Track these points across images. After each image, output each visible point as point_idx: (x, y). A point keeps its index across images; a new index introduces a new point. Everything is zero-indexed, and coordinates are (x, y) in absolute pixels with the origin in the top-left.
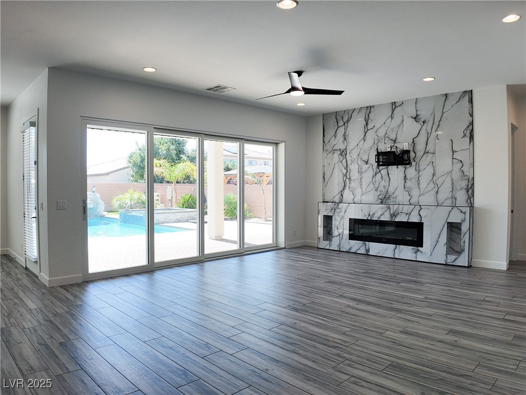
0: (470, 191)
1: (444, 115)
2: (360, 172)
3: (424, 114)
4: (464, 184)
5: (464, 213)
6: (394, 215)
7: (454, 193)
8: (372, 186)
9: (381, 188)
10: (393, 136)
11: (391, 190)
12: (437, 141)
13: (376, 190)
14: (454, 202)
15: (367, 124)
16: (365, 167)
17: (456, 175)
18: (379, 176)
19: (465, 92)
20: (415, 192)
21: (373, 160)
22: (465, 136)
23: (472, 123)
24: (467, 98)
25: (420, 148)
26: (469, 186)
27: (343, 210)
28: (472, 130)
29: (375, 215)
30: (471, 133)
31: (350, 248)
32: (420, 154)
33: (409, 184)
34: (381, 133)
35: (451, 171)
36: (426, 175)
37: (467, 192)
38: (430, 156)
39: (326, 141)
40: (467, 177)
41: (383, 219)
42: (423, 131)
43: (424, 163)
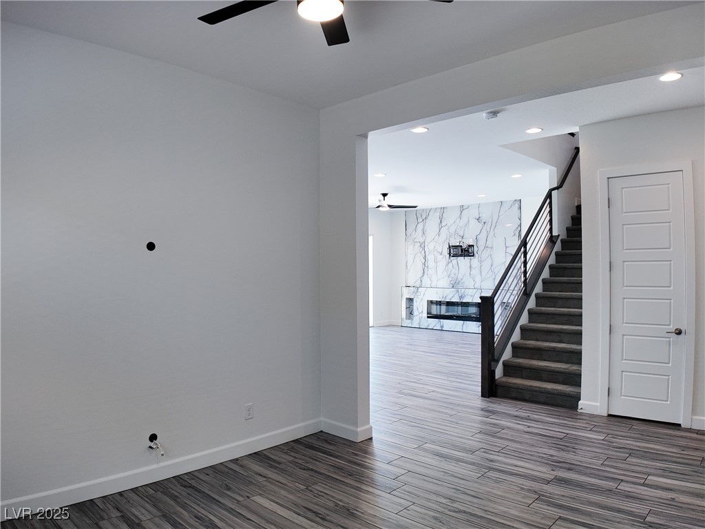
1: (500, 217)
2: (436, 262)
3: (484, 217)
6: (461, 297)
8: (445, 273)
9: (452, 275)
10: (461, 234)
11: (460, 277)
12: (494, 238)
13: (449, 277)
15: (441, 222)
16: (440, 257)
18: (450, 264)
19: (516, 200)
20: (478, 278)
21: (446, 251)
22: (514, 235)
23: (520, 225)
24: (517, 206)
25: (481, 243)
27: (422, 294)
28: (520, 231)
29: (447, 298)
30: (518, 233)
31: (428, 326)
32: (481, 248)
33: (473, 272)
34: (452, 230)
35: (505, 262)
36: (487, 264)
38: (489, 250)
39: (408, 235)
41: (453, 300)
42: (484, 230)
43: (485, 255)
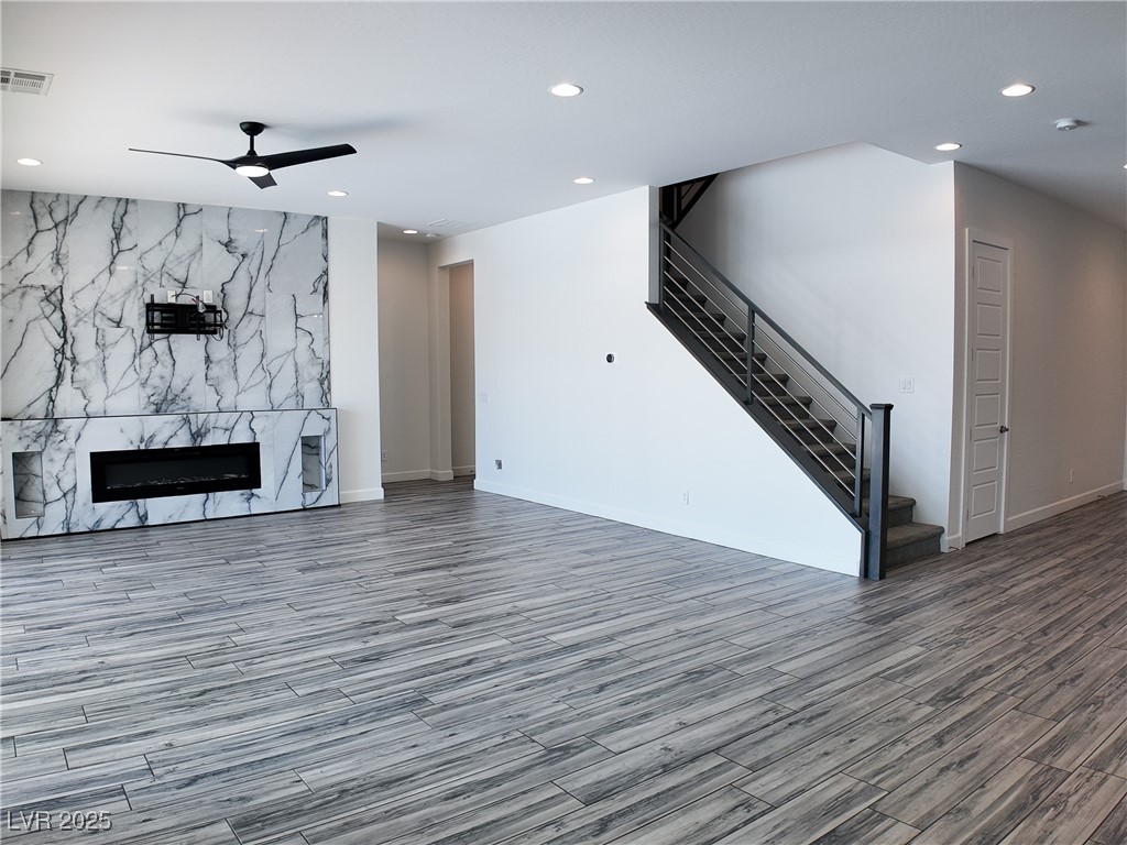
0: (326, 382)
1: (281, 249)
2: (101, 345)
3: (243, 241)
4: (316, 371)
5: (328, 419)
6: (196, 435)
7: (299, 387)
8: (132, 375)
9: (154, 381)
10: (180, 274)
11: (178, 383)
12: (268, 294)
13: (144, 385)
14: (300, 403)
15: (118, 237)
16: (113, 333)
17: (303, 356)
18: (148, 354)
19: (317, 217)
20: (229, 388)
21: (135, 319)
22: (315, 291)
23: (326, 272)
24: (319, 228)
25: (236, 303)
26: (324, 376)
27: (72, 436)
28: (327, 284)
29: (156, 440)
30: (325, 288)
31: (98, 522)
32: (236, 314)
33: (215, 371)
34: (154, 262)
35: (294, 349)
36: (248, 356)
37: (322, 384)
38: (256, 320)
40: (320, 361)
41: (175, 444)
42: (242, 274)
43: (245, 331)
